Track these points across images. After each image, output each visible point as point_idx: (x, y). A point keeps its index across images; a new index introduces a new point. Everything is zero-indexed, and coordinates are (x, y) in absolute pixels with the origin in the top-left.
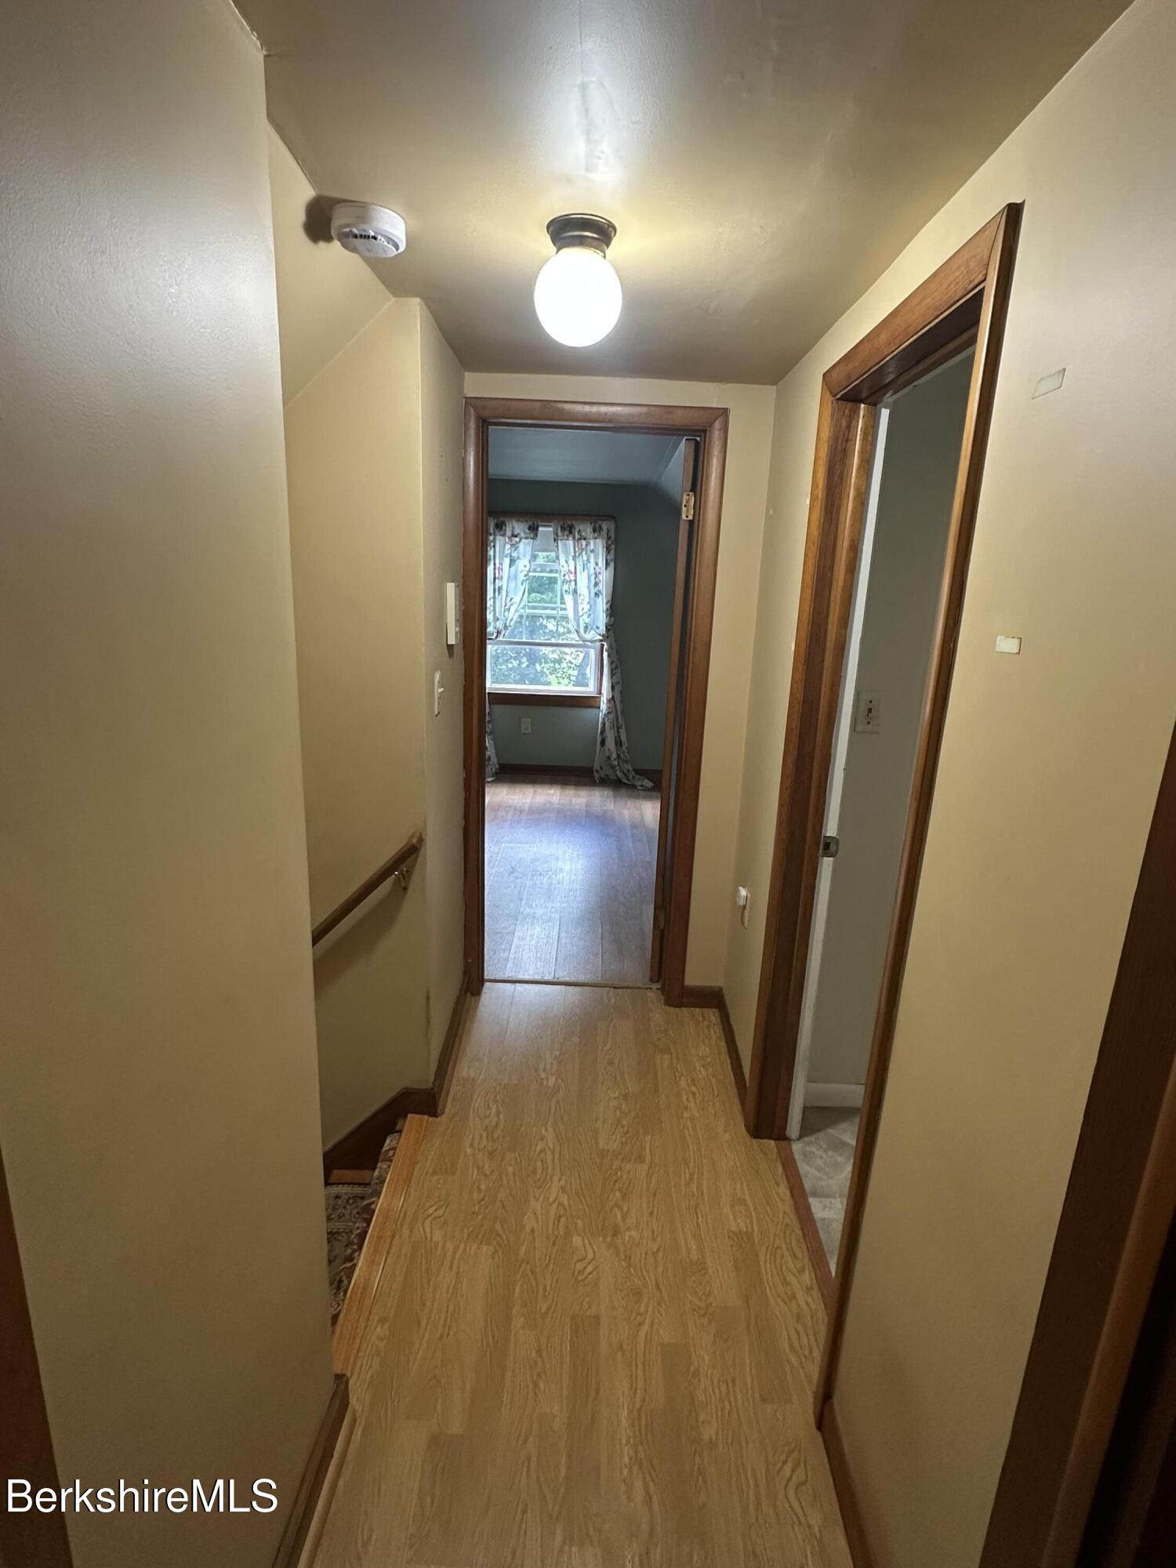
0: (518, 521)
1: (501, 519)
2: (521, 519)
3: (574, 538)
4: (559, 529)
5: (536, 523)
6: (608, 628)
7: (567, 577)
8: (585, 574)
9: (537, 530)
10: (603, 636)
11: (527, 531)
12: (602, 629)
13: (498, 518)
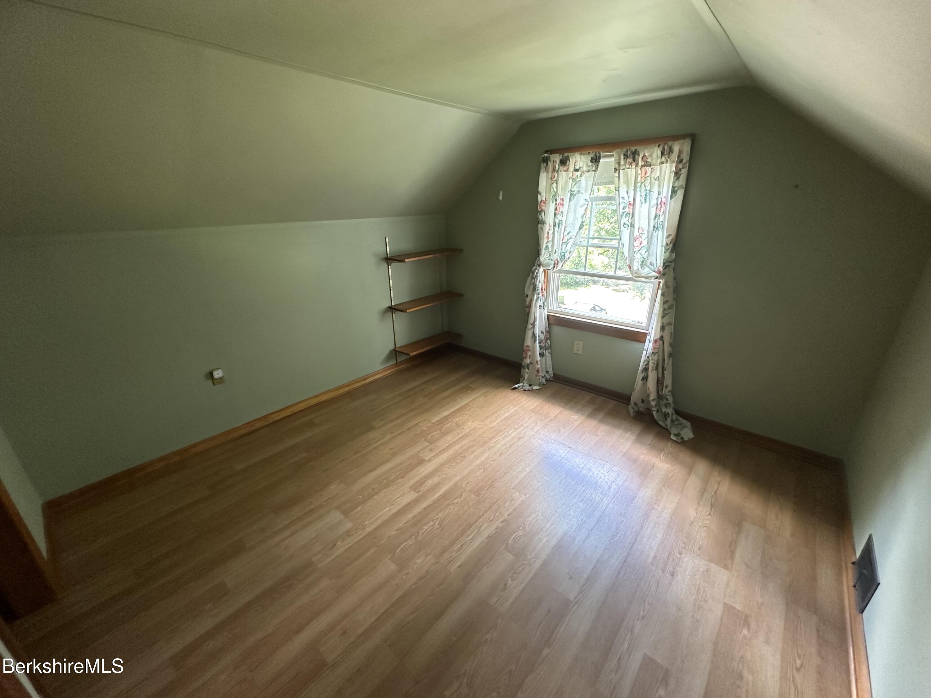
0: (581, 154)
1: (566, 155)
2: (583, 152)
3: (637, 165)
4: (622, 157)
5: (598, 155)
6: (666, 265)
7: (627, 210)
8: (646, 206)
9: (599, 162)
10: (659, 272)
11: (590, 164)
12: (659, 264)
13: (563, 154)
